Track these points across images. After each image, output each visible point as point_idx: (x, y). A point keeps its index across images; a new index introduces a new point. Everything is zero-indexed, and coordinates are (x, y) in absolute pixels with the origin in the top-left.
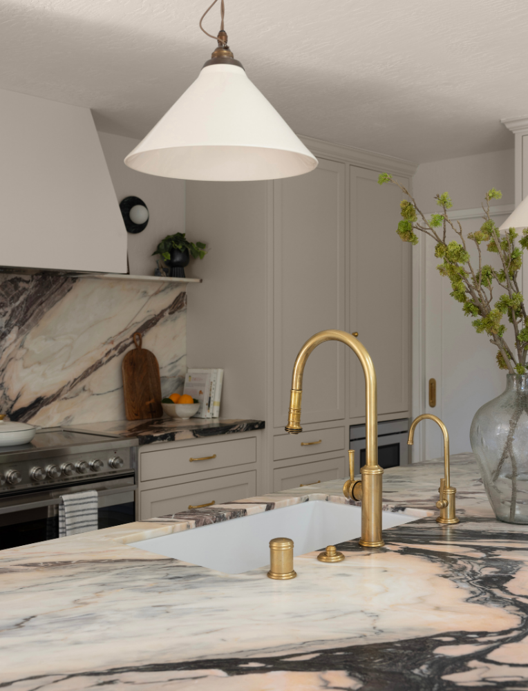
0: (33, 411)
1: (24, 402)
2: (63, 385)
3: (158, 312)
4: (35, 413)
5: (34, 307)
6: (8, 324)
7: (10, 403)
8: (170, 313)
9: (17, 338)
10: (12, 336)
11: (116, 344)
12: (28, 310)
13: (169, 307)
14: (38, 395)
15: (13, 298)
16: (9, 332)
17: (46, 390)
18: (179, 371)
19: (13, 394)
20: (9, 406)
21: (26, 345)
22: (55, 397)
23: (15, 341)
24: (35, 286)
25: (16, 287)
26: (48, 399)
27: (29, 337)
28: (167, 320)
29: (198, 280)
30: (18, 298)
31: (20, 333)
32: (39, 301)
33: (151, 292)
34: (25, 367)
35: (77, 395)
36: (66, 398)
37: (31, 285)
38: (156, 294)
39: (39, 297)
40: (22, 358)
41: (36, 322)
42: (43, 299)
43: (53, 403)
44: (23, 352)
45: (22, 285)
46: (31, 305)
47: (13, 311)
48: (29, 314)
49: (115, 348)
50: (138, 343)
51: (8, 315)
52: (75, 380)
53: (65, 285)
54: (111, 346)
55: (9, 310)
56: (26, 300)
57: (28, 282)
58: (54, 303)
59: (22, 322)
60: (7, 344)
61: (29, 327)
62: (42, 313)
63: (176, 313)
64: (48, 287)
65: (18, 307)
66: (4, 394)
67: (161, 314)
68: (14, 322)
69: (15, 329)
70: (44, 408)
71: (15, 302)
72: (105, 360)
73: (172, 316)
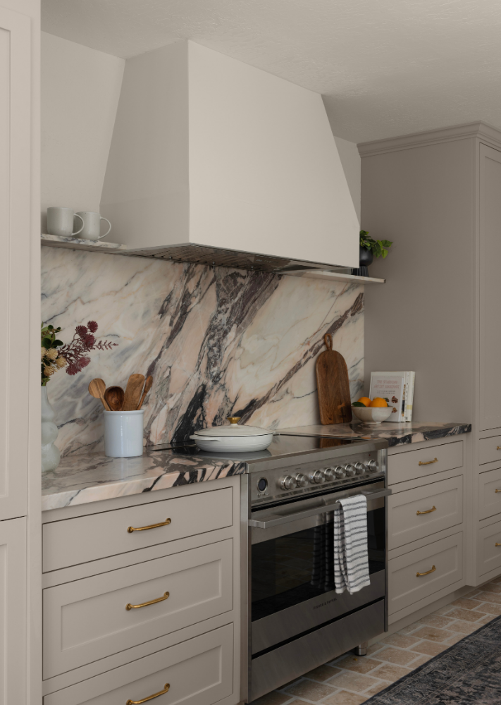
0: (248, 414)
1: (241, 405)
2: (270, 389)
3: (343, 314)
4: (249, 416)
5: (249, 304)
6: (228, 322)
7: (230, 405)
8: (352, 315)
9: (236, 336)
10: (231, 335)
11: (311, 345)
12: (244, 307)
13: (351, 308)
14: (252, 398)
15: (232, 293)
16: (230, 329)
17: (259, 394)
18: (358, 374)
19: (232, 397)
20: (229, 408)
21: (243, 344)
22: (265, 400)
23: (235, 339)
24: (250, 282)
25: (235, 283)
26: (259, 401)
27: (245, 335)
28: (349, 322)
29: (382, 281)
30: (237, 294)
31: (239, 331)
32: (253, 298)
33: (338, 292)
34: (242, 368)
35: (282, 398)
36: (273, 401)
37: (246, 281)
38: (341, 294)
39: (253, 294)
40: (240, 358)
41: (251, 319)
42: (256, 295)
43: (263, 406)
44: (240, 351)
45: (240, 280)
46: (247, 302)
47: (233, 308)
48: (245, 311)
49: (311, 350)
50: (329, 343)
51: (229, 311)
52: (281, 382)
53: (273, 282)
54: (308, 348)
55: (229, 306)
56: (243, 296)
57: (244, 277)
58: (265, 301)
59: (240, 320)
60: (228, 343)
61: (245, 326)
62: (255, 311)
63: (356, 315)
64: (260, 284)
65: (236, 304)
66: (226, 396)
67: (345, 316)
68: (233, 320)
69: (235, 327)
70: (257, 410)
71: (234, 299)
72: (303, 361)
73: (353, 317)
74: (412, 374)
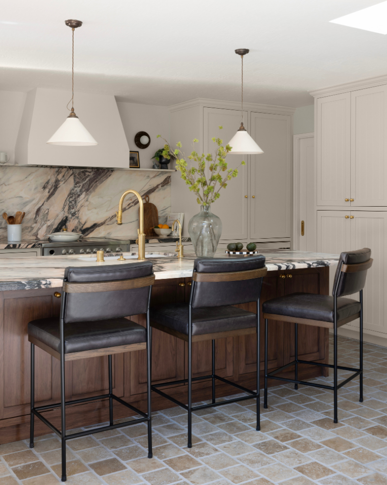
0: (92, 229)
1: (88, 225)
2: (105, 219)
3: (155, 186)
4: (93, 230)
5: (93, 183)
6: (81, 191)
7: (82, 225)
8: (162, 186)
9: (85, 197)
10: (83, 196)
11: (133, 200)
12: (90, 184)
13: (161, 183)
14: (95, 222)
15: (83, 179)
16: (82, 194)
17: (99, 220)
18: (167, 214)
19: (83, 221)
20: (81, 226)
21: (89, 200)
22: (102, 224)
23: (84, 198)
24: (94, 174)
25: (85, 175)
26: (99, 224)
27: (90, 196)
28: (160, 190)
29: (174, 170)
30: (86, 179)
31: (87, 194)
32: (95, 181)
33: (152, 176)
34: (88, 210)
35: (113, 223)
36: (108, 224)
37: (92, 174)
38: (154, 177)
39: (96, 179)
40: (87, 206)
41: (94, 190)
42: (97, 179)
43: (102, 226)
44: (88, 203)
45: (87, 173)
46: (92, 182)
47: (83, 185)
48: (90, 186)
49: (133, 202)
50: (147, 199)
51: (81, 187)
52: (112, 216)
53: (108, 173)
54: (130, 202)
55: (81, 184)
56: (89, 180)
57: (90, 172)
58: (103, 181)
59: (87, 190)
60: (81, 199)
61: (91, 192)
62: (97, 186)
63: (165, 186)
64: (100, 174)
65: (85, 183)
66: (79, 221)
67: (157, 187)
68: (83, 190)
69: (84, 193)
70: (98, 228)
71: (84, 181)
72: (127, 207)
73: (163, 187)
74: (182, 214)
